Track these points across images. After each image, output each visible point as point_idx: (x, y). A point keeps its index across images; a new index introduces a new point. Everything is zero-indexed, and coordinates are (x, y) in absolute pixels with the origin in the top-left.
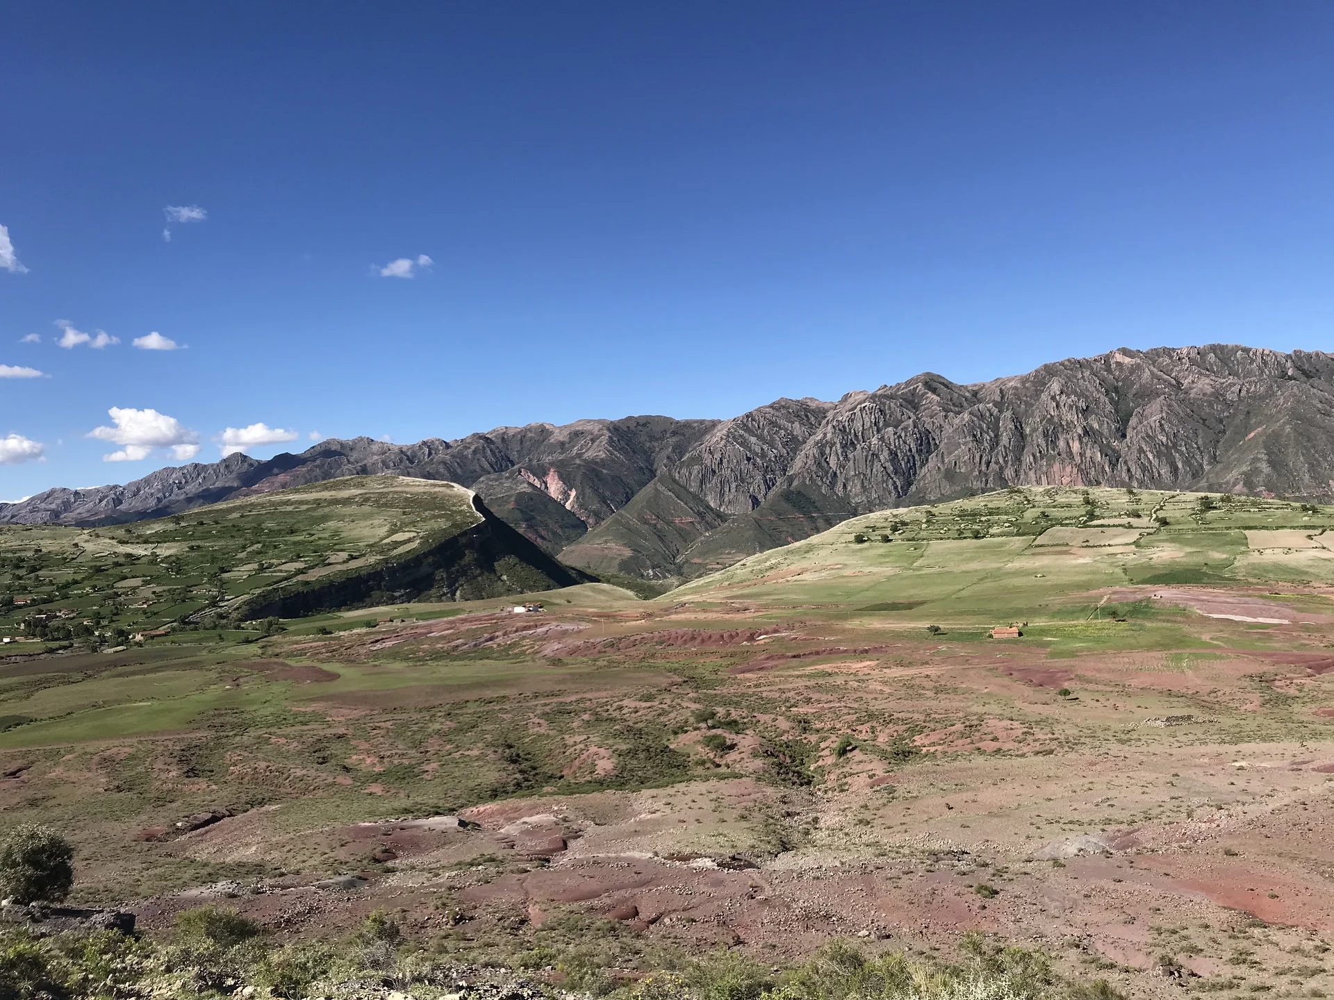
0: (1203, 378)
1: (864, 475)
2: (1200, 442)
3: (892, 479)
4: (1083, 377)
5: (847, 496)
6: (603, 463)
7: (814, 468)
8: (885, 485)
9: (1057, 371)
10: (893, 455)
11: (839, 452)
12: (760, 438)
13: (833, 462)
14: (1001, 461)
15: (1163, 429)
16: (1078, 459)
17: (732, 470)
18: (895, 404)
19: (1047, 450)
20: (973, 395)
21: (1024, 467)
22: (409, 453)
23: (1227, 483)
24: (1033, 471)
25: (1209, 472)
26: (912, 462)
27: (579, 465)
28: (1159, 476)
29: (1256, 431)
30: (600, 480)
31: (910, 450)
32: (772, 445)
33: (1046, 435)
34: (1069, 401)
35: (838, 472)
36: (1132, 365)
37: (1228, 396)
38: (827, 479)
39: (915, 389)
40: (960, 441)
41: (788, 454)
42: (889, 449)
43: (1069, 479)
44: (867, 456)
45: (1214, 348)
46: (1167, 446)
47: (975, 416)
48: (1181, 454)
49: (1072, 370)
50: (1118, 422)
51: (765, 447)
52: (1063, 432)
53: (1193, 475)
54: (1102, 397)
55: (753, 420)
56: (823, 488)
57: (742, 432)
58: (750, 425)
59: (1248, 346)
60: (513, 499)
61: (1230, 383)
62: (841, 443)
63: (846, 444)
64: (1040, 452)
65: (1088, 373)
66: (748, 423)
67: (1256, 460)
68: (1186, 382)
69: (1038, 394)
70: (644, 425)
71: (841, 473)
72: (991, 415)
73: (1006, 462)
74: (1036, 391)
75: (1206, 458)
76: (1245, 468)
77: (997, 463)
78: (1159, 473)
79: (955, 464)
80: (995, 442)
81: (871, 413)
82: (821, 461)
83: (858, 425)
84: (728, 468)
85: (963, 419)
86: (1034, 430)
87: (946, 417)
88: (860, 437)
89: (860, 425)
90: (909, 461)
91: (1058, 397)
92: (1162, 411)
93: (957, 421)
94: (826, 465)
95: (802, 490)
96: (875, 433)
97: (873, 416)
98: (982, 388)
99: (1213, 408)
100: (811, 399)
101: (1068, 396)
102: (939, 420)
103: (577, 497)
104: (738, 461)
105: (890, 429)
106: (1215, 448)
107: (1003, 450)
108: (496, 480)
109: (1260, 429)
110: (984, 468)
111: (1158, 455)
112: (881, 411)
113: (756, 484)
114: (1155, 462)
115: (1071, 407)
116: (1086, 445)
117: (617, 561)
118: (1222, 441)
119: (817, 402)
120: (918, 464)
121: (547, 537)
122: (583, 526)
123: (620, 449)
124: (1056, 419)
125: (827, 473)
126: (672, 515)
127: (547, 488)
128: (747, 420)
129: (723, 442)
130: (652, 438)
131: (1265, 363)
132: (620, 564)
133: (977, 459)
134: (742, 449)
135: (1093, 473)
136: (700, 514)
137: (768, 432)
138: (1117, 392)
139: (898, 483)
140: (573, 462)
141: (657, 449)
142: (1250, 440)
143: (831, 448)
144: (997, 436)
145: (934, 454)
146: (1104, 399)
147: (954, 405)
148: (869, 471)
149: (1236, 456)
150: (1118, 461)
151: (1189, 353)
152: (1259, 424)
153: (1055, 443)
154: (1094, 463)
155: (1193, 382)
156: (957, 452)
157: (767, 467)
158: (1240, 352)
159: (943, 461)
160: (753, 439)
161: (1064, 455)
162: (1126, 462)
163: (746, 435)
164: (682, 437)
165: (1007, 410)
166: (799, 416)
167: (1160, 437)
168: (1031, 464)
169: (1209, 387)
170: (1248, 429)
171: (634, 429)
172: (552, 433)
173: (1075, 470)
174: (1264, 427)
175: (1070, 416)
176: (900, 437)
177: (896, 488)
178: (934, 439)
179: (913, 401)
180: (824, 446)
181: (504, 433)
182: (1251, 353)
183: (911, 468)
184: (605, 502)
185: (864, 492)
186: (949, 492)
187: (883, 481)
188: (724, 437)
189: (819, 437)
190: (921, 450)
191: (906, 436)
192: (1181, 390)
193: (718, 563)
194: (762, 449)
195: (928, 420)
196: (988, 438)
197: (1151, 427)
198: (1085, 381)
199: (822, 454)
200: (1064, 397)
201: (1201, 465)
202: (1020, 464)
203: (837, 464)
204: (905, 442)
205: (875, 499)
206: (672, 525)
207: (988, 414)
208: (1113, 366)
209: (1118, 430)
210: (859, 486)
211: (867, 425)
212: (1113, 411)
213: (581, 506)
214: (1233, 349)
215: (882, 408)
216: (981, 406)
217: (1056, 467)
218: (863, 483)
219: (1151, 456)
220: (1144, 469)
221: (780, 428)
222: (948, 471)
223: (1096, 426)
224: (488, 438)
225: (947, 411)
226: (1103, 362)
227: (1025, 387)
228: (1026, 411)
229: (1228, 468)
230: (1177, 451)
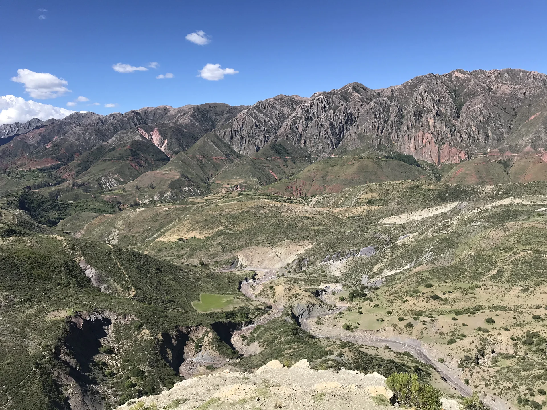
0: (504, 86)
1: (316, 136)
2: (502, 121)
3: (330, 138)
4: (437, 84)
5: (306, 147)
6: (186, 126)
7: (290, 132)
8: (326, 142)
9: (423, 81)
10: (332, 126)
11: (304, 123)
12: (265, 114)
13: (300, 128)
14: (390, 129)
15: (482, 113)
16: (432, 129)
17: (248, 131)
18: (336, 98)
19: (415, 124)
20: (378, 95)
21: (402, 133)
22: (103, 120)
23: (521, 145)
24: (406, 136)
25: (508, 138)
26: (342, 129)
27: (172, 127)
28: (478, 140)
29: (535, 115)
30: (182, 135)
31: (341, 123)
32: (271, 118)
33: (415, 115)
34: (429, 96)
35: (302, 134)
36: (464, 78)
37: (518, 95)
38: (296, 137)
39: (347, 90)
40: (368, 118)
41: (279, 123)
42: (330, 122)
43: (427, 140)
44: (317, 125)
45: (507, 71)
46: (483, 123)
47: (377, 104)
48: (492, 127)
49: (431, 80)
50: (456, 109)
51: (267, 120)
52: (424, 114)
53: (498, 140)
54: (447, 95)
55: (262, 105)
56: (293, 142)
57: (255, 111)
58: (260, 108)
59: (526, 70)
60: (129, 144)
61: (520, 88)
62: (305, 118)
63: (308, 118)
64: (411, 125)
65: (440, 82)
66: (260, 106)
67: (538, 132)
68: (494, 88)
69: (412, 92)
70: (214, 107)
71: (304, 134)
72: (386, 103)
73: (392, 130)
74: (411, 91)
75: (506, 130)
76: (531, 136)
77: (387, 130)
78: (478, 138)
79: (364, 131)
80: (386, 120)
81: (322, 102)
82: (294, 128)
83: (315, 108)
84: (245, 130)
85: (370, 105)
86: (409, 112)
87: (362, 105)
88: (316, 115)
89: (316, 108)
90: (340, 129)
91: (423, 94)
92: (481, 103)
93: (367, 107)
94: (296, 130)
95: (282, 144)
96: (324, 113)
97: (323, 104)
98: (383, 91)
99: (510, 103)
100: (296, 96)
101: (429, 93)
102: (358, 107)
103: (168, 144)
104: (251, 127)
105: (332, 110)
106: (511, 124)
107: (391, 123)
108: (125, 133)
109: (537, 114)
110: (380, 133)
111: (478, 128)
112: (328, 101)
113: (260, 140)
114: (476, 132)
115: (430, 99)
116: (438, 121)
117: (168, 182)
118: (514, 121)
119: (299, 97)
120: (345, 130)
121: (144, 165)
122: (168, 159)
123: (197, 119)
124: (421, 106)
125: (297, 134)
126: (212, 155)
127: (152, 138)
128: (259, 105)
129: (244, 116)
130: (216, 114)
131: (535, 79)
132: (170, 184)
133: (377, 128)
134: (254, 120)
135: (441, 137)
136: (228, 156)
137: (270, 111)
138: (455, 91)
139: (333, 141)
140: (169, 125)
141: (218, 120)
142: (532, 120)
143: (300, 121)
144: (388, 115)
145: (353, 125)
146: (448, 96)
147: (367, 99)
148: (318, 134)
149: (524, 129)
150: (455, 131)
151: (494, 74)
152: (537, 111)
153: (420, 120)
154: (441, 132)
155: (498, 87)
156: (365, 124)
157: (267, 130)
158: (522, 73)
159: (358, 129)
160: (261, 115)
161: (425, 127)
162: (459, 132)
163: (257, 113)
164: (232, 114)
165: (395, 101)
166: (288, 104)
167: (480, 118)
168: (406, 131)
169: (507, 90)
170: (530, 114)
171: (208, 109)
172: (170, 111)
173: (431, 135)
174: (541, 112)
175: (429, 105)
176: (336, 115)
177: (332, 143)
178: (355, 117)
179: (346, 96)
180: (296, 119)
181: (146, 110)
182: (528, 74)
183: (341, 133)
184: (182, 147)
185: (315, 145)
186: (360, 146)
187: (325, 140)
188: (245, 113)
189: (294, 115)
190: (348, 123)
191: (340, 114)
192: (492, 92)
193: (228, 184)
194: (265, 121)
195: (352, 106)
196: (383, 116)
197: (475, 112)
198: (438, 86)
199: (295, 123)
200: (426, 94)
201: (502, 134)
202: (400, 132)
203: (302, 129)
204: (339, 118)
205: (321, 149)
206: (211, 161)
207: (384, 103)
208: (454, 79)
209: (455, 113)
210: (312, 142)
211: (320, 108)
212: (453, 102)
213: (169, 149)
214: (517, 72)
215: (328, 99)
216: (381, 99)
217: (420, 133)
218: (314, 141)
219: (474, 128)
220: (470, 136)
221: (277, 110)
222: (360, 134)
223: (443, 111)
224: (137, 113)
225: (363, 102)
226: (448, 76)
227: (405, 88)
228: (405, 102)
229: (520, 136)
230: (489, 126)
